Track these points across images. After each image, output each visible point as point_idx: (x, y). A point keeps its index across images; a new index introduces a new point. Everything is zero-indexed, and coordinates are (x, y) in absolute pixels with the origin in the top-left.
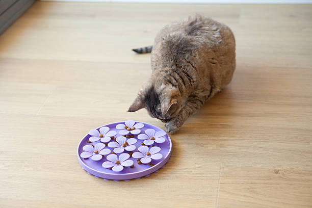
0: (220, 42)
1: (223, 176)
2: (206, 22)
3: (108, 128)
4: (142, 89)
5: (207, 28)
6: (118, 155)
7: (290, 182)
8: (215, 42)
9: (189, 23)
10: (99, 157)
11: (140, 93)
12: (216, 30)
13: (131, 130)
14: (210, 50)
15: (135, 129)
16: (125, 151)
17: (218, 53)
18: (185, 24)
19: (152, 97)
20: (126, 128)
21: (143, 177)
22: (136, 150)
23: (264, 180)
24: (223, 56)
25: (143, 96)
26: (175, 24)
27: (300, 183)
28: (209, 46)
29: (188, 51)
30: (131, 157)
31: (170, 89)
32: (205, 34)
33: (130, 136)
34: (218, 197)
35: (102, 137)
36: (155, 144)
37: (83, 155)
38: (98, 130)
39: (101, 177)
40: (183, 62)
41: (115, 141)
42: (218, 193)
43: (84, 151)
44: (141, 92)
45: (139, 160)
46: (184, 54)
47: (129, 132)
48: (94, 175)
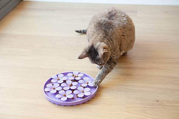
0: (127, 23)
1: (127, 103)
2: (118, 12)
3: (63, 75)
5: (119, 15)
6: (66, 91)
8: (124, 23)
9: (108, 12)
10: (55, 92)
11: (85, 49)
12: (124, 16)
13: (76, 77)
14: (122, 28)
15: (78, 77)
16: (70, 89)
17: (126, 29)
18: (106, 13)
20: (73, 75)
21: (78, 104)
22: (76, 89)
23: (150, 106)
24: (128, 31)
26: (100, 13)
28: (121, 25)
30: (73, 93)
32: (118, 18)
33: (75, 80)
35: (59, 80)
36: (88, 86)
37: (46, 90)
38: (57, 75)
39: (54, 103)
41: (66, 83)
45: (77, 95)
47: (74, 78)
48: (51, 102)
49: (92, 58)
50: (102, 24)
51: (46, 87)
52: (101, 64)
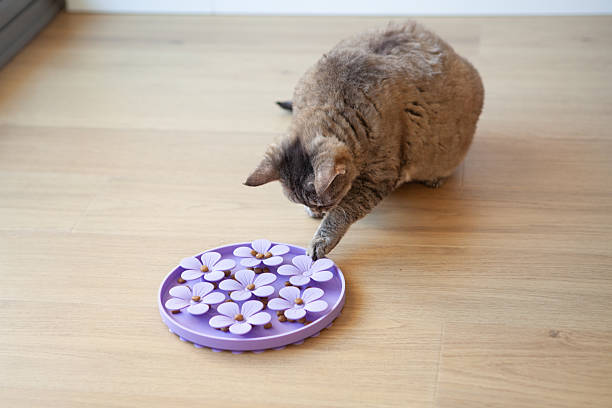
1: (448, 343)
3: (219, 256)
4: (274, 145)
6: (240, 303)
7: (578, 353)
8: (425, 71)
10: (202, 308)
11: (271, 151)
12: (437, 53)
13: (263, 257)
14: (410, 85)
15: (271, 256)
16: (254, 297)
17: (427, 94)
19: (296, 161)
20: (254, 254)
21: (291, 345)
22: (275, 295)
25: (278, 157)
27: (601, 354)
29: (371, 78)
30: (266, 307)
31: (334, 145)
32: (409, 55)
33: (262, 269)
34: (439, 380)
35: (207, 271)
36: (313, 284)
37: (171, 305)
38: (199, 258)
39: (207, 347)
40: (359, 98)
41: (233, 278)
42: (439, 374)
43: (172, 297)
44: (273, 148)
45: (282, 313)
46: (362, 82)
47: (259, 262)
48: (192, 343)
49: (292, 184)
50: (340, 65)
51: (170, 297)
52: (319, 205)
